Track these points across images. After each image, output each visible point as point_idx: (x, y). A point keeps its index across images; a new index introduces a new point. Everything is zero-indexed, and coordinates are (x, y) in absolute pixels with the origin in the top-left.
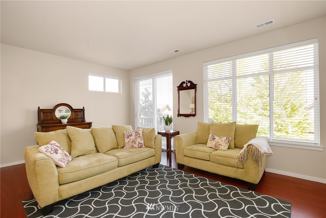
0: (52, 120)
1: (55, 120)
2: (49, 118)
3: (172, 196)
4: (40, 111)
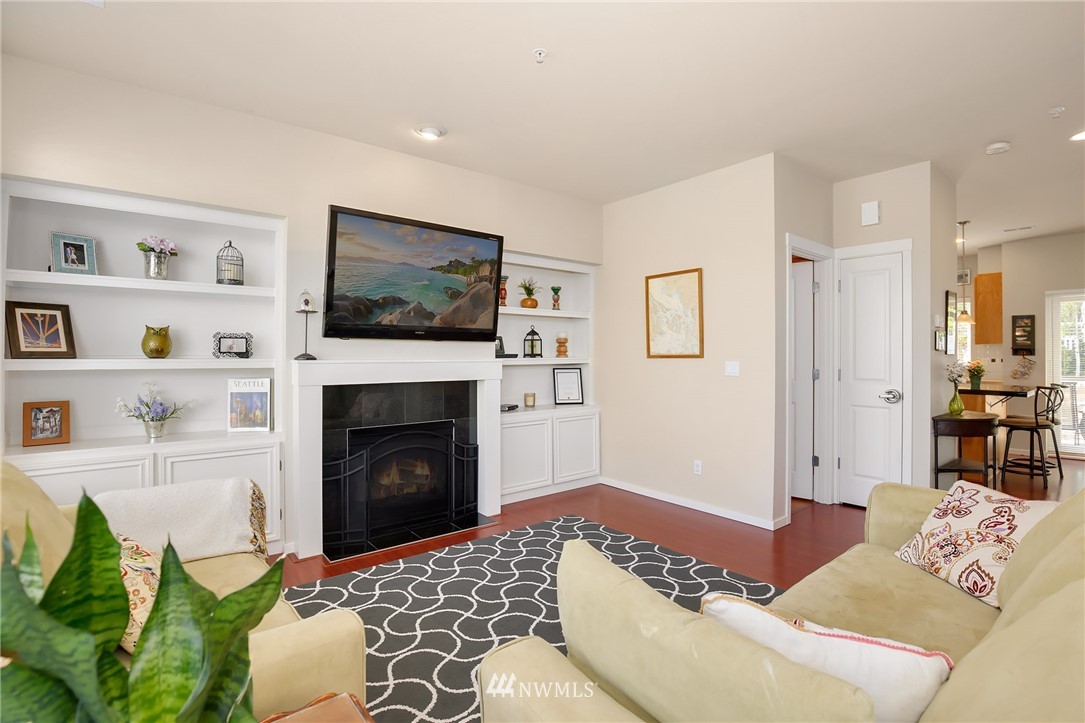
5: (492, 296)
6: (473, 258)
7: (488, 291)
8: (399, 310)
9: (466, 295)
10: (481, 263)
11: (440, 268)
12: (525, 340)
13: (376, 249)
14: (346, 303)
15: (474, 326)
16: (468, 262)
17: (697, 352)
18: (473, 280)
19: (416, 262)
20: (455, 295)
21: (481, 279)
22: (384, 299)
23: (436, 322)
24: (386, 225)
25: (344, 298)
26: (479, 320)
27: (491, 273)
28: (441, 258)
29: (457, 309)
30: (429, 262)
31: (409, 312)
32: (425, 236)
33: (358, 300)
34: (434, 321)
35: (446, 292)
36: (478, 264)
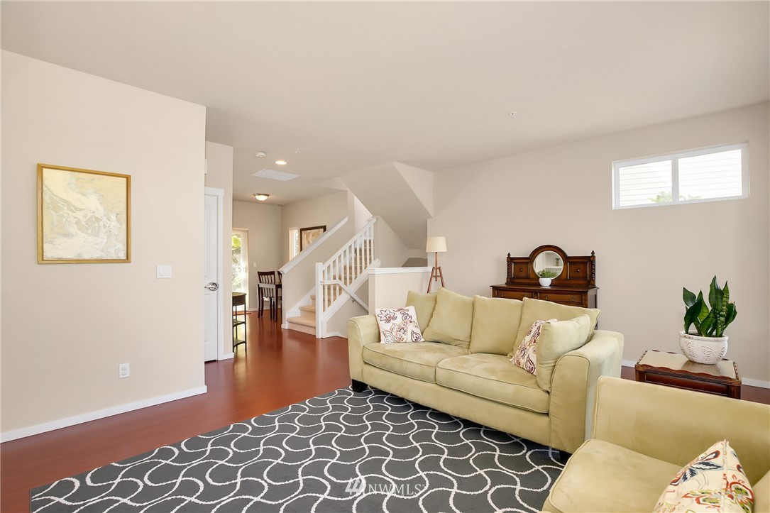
0: (527, 278)
1: (532, 279)
2: (523, 274)
4: (510, 260)
17: (122, 256)
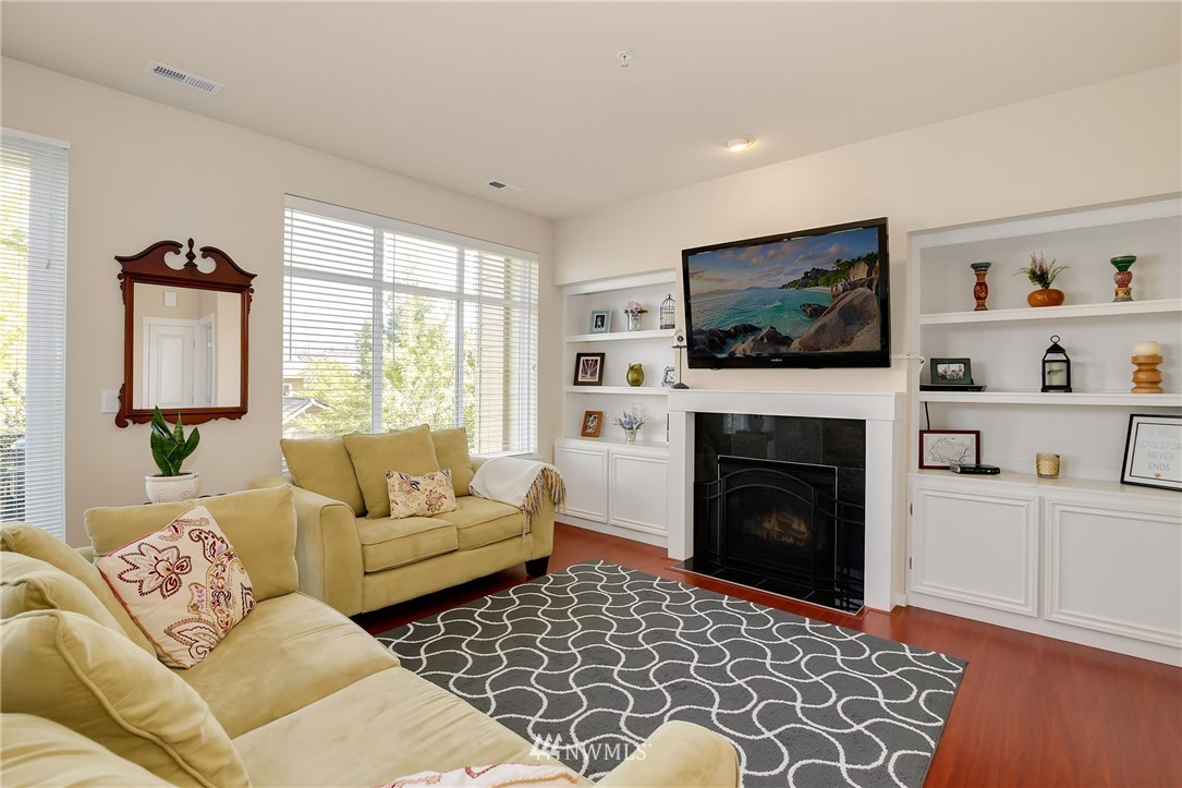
3: (720, 711)
5: (874, 305)
6: (839, 261)
7: (867, 299)
8: (751, 338)
9: (833, 309)
10: (852, 264)
11: (794, 284)
12: (1044, 362)
13: (724, 280)
14: (702, 337)
15: (848, 349)
16: (830, 267)
18: (840, 288)
19: (764, 283)
20: (816, 312)
21: (854, 286)
22: (735, 328)
23: (795, 347)
24: (729, 253)
25: (701, 332)
26: (856, 339)
27: (869, 274)
28: (795, 272)
29: (822, 329)
30: (779, 280)
31: (762, 339)
32: (771, 252)
33: (712, 333)
34: (793, 346)
35: (804, 311)
36: (846, 267)
